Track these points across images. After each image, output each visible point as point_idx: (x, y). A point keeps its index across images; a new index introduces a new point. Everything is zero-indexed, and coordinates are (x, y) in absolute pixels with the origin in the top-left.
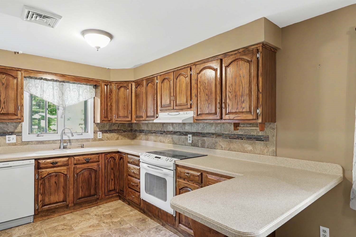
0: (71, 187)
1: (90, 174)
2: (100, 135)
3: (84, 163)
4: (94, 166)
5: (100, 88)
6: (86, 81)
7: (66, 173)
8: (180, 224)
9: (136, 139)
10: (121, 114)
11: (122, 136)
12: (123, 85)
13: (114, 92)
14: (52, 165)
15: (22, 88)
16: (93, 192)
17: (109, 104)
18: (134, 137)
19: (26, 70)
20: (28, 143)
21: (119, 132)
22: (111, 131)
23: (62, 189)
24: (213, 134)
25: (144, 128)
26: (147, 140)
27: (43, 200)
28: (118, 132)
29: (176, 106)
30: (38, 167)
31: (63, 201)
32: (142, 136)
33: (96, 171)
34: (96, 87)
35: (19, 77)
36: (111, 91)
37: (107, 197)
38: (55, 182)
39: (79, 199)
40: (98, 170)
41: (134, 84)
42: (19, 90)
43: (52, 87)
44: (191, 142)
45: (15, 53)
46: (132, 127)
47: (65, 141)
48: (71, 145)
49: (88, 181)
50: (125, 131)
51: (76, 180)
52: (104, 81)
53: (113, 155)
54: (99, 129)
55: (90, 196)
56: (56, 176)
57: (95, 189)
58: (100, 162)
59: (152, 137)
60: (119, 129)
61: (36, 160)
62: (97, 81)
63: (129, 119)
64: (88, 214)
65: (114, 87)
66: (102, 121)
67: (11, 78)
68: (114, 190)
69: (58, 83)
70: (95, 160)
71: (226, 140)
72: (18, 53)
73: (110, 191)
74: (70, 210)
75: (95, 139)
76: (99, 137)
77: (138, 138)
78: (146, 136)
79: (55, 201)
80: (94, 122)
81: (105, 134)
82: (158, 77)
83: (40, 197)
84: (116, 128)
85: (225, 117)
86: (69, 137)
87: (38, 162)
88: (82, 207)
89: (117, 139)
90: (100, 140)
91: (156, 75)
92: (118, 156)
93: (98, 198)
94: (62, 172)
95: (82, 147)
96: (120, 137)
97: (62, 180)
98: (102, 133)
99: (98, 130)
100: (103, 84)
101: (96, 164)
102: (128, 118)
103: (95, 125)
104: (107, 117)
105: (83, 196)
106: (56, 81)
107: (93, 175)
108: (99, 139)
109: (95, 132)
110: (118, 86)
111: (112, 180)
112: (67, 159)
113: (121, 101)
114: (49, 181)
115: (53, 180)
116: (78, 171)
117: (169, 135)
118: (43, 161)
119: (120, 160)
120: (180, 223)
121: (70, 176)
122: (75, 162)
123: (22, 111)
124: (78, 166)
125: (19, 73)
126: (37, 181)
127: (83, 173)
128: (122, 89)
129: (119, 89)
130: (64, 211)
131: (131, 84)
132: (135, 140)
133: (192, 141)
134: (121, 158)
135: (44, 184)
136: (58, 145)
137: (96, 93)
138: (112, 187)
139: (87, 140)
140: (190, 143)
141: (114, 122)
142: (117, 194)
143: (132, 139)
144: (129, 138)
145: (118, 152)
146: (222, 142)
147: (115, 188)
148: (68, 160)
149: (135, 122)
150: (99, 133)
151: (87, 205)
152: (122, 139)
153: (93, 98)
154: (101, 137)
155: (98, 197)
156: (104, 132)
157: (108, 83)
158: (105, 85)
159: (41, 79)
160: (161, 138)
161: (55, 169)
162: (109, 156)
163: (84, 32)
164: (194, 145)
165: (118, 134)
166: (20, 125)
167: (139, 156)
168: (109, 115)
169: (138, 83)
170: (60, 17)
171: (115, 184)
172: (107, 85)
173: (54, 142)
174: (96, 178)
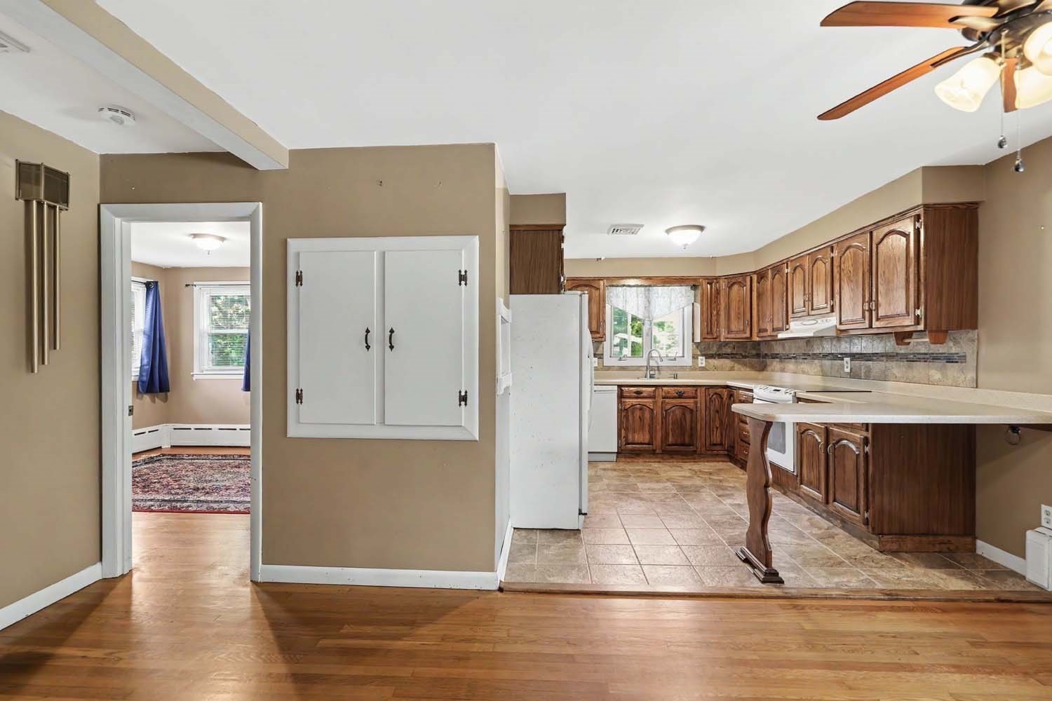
0: (659, 427)
1: (684, 414)
2: (702, 361)
3: (676, 398)
4: (690, 403)
5: (700, 288)
6: (680, 281)
7: (652, 407)
8: (802, 486)
9: (767, 371)
10: (733, 328)
11: (740, 364)
12: (735, 280)
13: (722, 293)
14: (635, 395)
15: (604, 301)
16: (687, 440)
17: (715, 313)
18: (763, 368)
19: (608, 278)
20: (609, 368)
21: (735, 357)
22: (720, 356)
23: (647, 428)
24: (882, 355)
25: (778, 349)
26: (783, 370)
27: (626, 437)
28: (732, 358)
29: (812, 309)
30: (621, 396)
31: (648, 444)
32: (776, 364)
33: (692, 411)
34: (694, 287)
35: (602, 287)
36: (718, 292)
37: (709, 452)
38: (640, 417)
39: (669, 445)
40: (695, 409)
41: (755, 277)
42: (601, 303)
43: (635, 295)
44: (848, 370)
45: (598, 259)
46: (759, 350)
47: (652, 368)
48: (660, 373)
49: (680, 424)
50: (745, 357)
51: (664, 418)
52: (706, 278)
53: (718, 390)
54: (701, 351)
55: (683, 445)
56: (641, 409)
57: (691, 436)
58: (699, 399)
59: (791, 365)
60: (734, 352)
61: (620, 386)
62: (695, 279)
63: (748, 335)
64: (681, 467)
65: (723, 284)
66: (703, 338)
67: (593, 290)
68: (721, 444)
69: (643, 288)
70: (690, 395)
71: (902, 363)
72: (600, 259)
73: (715, 445)
74: (657, 458)
75: (694, 368)
76: (700, 365)
77: (769, 368)
78: (782, 366)
79: (640, 442)
80: (693, 341)
81: (710, 361)
82: (789, 263)
83: (623, 431)
84: (729, 351)
85: (875, 324)
86: (657, 362)
87: (621, 390)
88: (672, 458)
89: (732, 369)
90: (703, 369)
91: (785, 261)
92: (726, 393)
93: (695, 451)
94: (648, 405)
95: (676, 377)
96: (737, 366)
97: (647, 415)
98: (706, 358)
99: (699, 353)
100: (704, 282)
101: (692, 400)
102: (745, 333)
103: (694, 346)
104: (710, 332)
105: (674, 443)
106: (641, 286)
107: (688, 416)
108: (700, 367)
109: (695, 357)
110: (728, 283)
111: (717, 428)
112: (654, 389)
113: (734, 305)
114: (633, 414)
115: (638, 413)
116: (668, 407)
117: (816, 361)
118: (627, 388)
119: (730, 398)
120: (801, 484)
121: (658, 411)
122: (664, 394)
123: (604, 329)
124: (667, 400)
125: (601, 282)
126: (620, 411)
127: (673, 412)
128: (736, 287)
129: (730, 287)
130: (651, 457)
131: (751, 277)
132: (765, 372)
133: (851, 369)
134: (731, 396)
135: (627, 417)
136: (643, 373)
137: (695, 296)
138: (716, 438)
139: (683, 368)
140: (848, 373)
141: (722, 340)
142: (726, 453)
143: (759, 371)
144: (753, 368)
145: (727, 387)
146: (896, 368)
147: (721, 441)
148: (655, 391)
149: (758, 339)
150: (700, 358)
151: (680, 457)
152: (739, 370)
153: (691, 305)
154: (704, 365)
155: (695, 449)
156: (708, 356)
157: (712, 280)
158: (708, 283)
159: (624, 286)
160: (805, 366)
161: (639, 400)
162: (711, 391)
163: (668, 231)
164: (853, 375)
165: (733, 361)
166: (601, 346)
167: (751, 391)
168: (714, 329)
169: (761, 275)
170: (642, 226)
171: (722, 435)
172: (711, 284)
173: (638, 368)
174: (692, 421)
